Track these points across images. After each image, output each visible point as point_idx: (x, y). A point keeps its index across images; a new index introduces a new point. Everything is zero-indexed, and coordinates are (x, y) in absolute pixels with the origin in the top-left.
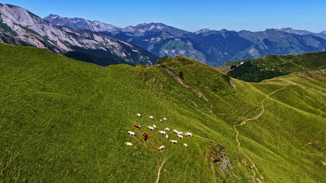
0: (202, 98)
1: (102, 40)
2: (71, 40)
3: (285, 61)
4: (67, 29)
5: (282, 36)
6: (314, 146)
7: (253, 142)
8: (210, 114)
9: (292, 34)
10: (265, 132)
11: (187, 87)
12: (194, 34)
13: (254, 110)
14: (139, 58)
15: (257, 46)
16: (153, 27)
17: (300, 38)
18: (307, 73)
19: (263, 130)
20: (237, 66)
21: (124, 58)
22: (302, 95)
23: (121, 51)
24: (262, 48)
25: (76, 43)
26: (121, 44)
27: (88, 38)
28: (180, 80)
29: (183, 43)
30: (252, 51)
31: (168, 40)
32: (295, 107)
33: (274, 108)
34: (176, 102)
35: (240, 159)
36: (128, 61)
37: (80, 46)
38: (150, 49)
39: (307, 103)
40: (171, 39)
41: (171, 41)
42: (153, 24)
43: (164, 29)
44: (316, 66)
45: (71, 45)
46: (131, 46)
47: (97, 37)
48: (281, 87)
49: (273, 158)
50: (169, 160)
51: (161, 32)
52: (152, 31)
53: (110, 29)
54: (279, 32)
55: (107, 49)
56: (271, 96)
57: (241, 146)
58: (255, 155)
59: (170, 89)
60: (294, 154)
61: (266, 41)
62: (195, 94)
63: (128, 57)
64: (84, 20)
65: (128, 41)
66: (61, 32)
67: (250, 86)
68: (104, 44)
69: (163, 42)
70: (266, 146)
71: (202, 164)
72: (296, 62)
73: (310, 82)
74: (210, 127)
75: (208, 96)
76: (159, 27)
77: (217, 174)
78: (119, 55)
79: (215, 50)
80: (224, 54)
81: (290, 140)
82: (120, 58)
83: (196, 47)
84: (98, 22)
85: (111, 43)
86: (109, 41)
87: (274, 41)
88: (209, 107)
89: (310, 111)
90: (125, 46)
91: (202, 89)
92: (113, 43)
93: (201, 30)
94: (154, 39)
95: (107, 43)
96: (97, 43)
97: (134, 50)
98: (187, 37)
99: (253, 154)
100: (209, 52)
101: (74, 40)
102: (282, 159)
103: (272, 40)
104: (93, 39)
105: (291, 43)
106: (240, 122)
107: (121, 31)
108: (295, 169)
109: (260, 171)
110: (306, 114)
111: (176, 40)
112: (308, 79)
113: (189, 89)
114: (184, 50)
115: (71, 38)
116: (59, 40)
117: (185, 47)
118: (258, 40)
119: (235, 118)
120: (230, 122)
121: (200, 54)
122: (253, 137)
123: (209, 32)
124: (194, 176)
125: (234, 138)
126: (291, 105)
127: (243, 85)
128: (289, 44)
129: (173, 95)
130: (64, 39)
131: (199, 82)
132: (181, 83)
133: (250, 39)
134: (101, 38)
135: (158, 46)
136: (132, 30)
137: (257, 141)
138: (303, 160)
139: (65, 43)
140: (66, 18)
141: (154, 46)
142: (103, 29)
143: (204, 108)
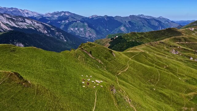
0: (100, 63)
1: (31, 23)
2: (10, 22)
3: (140, 36)
4: (7, 15)
5: (138, 19)
6: (151, 82)
7: (124, 82)
8: (105, 70)
9: (144, 18)
10: (129, 77)
11: (94, 58)
12: (89, 18)
13: (124, 67)
14: (55, 33)
15: (125, 25)
16: (63, 14)
17: (148, 21)
18: (150, 43)
19: (128, 76)
20: (114, 39)
21: (46, 34)
22: (147, 57)
23: (44, 29)
24: (128, 26)
25: (14, 25)
26: (44, 25)
27: (22, 22)
28: (90, 55)
29: (82, 24)
30: (122, 28)
31: (73, 22)
32: (143, 63)
33: (133, 65)
34: (90, 66)
35: (119, 89)
36: (48, 35)
37: (17, 26)
38: (62, 27)
39: (149, 61)
40: (75, 21)
41: (75, 23)
42: (63, 12)
43: (70, 15)
44: (155, 39)
45: (10, 26)
46: (50, 26)
47: (27, 21)
48: (137, 53)
49: (133, 89)
50: (98, 91)
51: (68, 17)
52: (62, 17)
53: (35, 15)
54: (137, 17)
55: (35, 28)
56: (132, 59)
57: (119, 84)
58: (125, 88)
59: (87, 60)
60: (142, 86)
61: (130, 22)
62: (97, 61)
63: (48, 33)
64: (17, 9)
65: (48, 23)
66: (3, 17)
67: (122, 54)
68: (33, 25)
69: (70, 23)
70: (130, 83)
71: (108, 92)
72: (145, 36)
73: (152, 49)
74: (106, 77)
75: (103, 62)
76: (67, 14)
77: (113, 94)
78: (43, 32)
79: (101, 28)
80: (106, 30)
81: (140, 80)
82: (44, 34)
83: (90, 26)
84: (27, 11)
85: (37, 25)
86: (35, 23)
87: (134, 22)
88: (104, 67)
89: (150, 65)
90: (46, 26)
91: (100, 59)
92: (39, 25)
93: (92, 16)
94: (64, 21)
95: (34, 24)
96: (28, 24)
97: (52, 29)
98: (84, 20)
99: (124, 88)
100: (97, 29)
101: (12, 22)
102: (136, 88)
103: (133, 22)
104: (25, 22)
105: (143, 24)
106: (118, 73)
107: (43, 17)
108: (142, 93)
109: (127, 94)
110: (148, 66)
111: (78, 22)
112: (150, 47)
113: (95, 59)
114: (83, 28)
115: (11, 22)
116: (2, 23)
117: (83, 26)
118: (126, 22)
119: (116, 72)
120: (114, 73)
121: (93, 31)
122: (124, 80)
123: (97, 17)
124: (106, 95)
125: (116, 81)
126: (141, 63)
127: (118, 54)
128: (142, 24)
129: (89, 63)
130: (5, 22)
131: (99, 55)
132: (91, 56)
133: (121, 21)
134: (30, 21)
135: (67, 26)
136: (50, 16)
137: (126, 81)
138: (145, 88)
139: (6, 25)
140: (5, 8)
141: (64, 26)
142: (31, 15)
143: (102, 67)
